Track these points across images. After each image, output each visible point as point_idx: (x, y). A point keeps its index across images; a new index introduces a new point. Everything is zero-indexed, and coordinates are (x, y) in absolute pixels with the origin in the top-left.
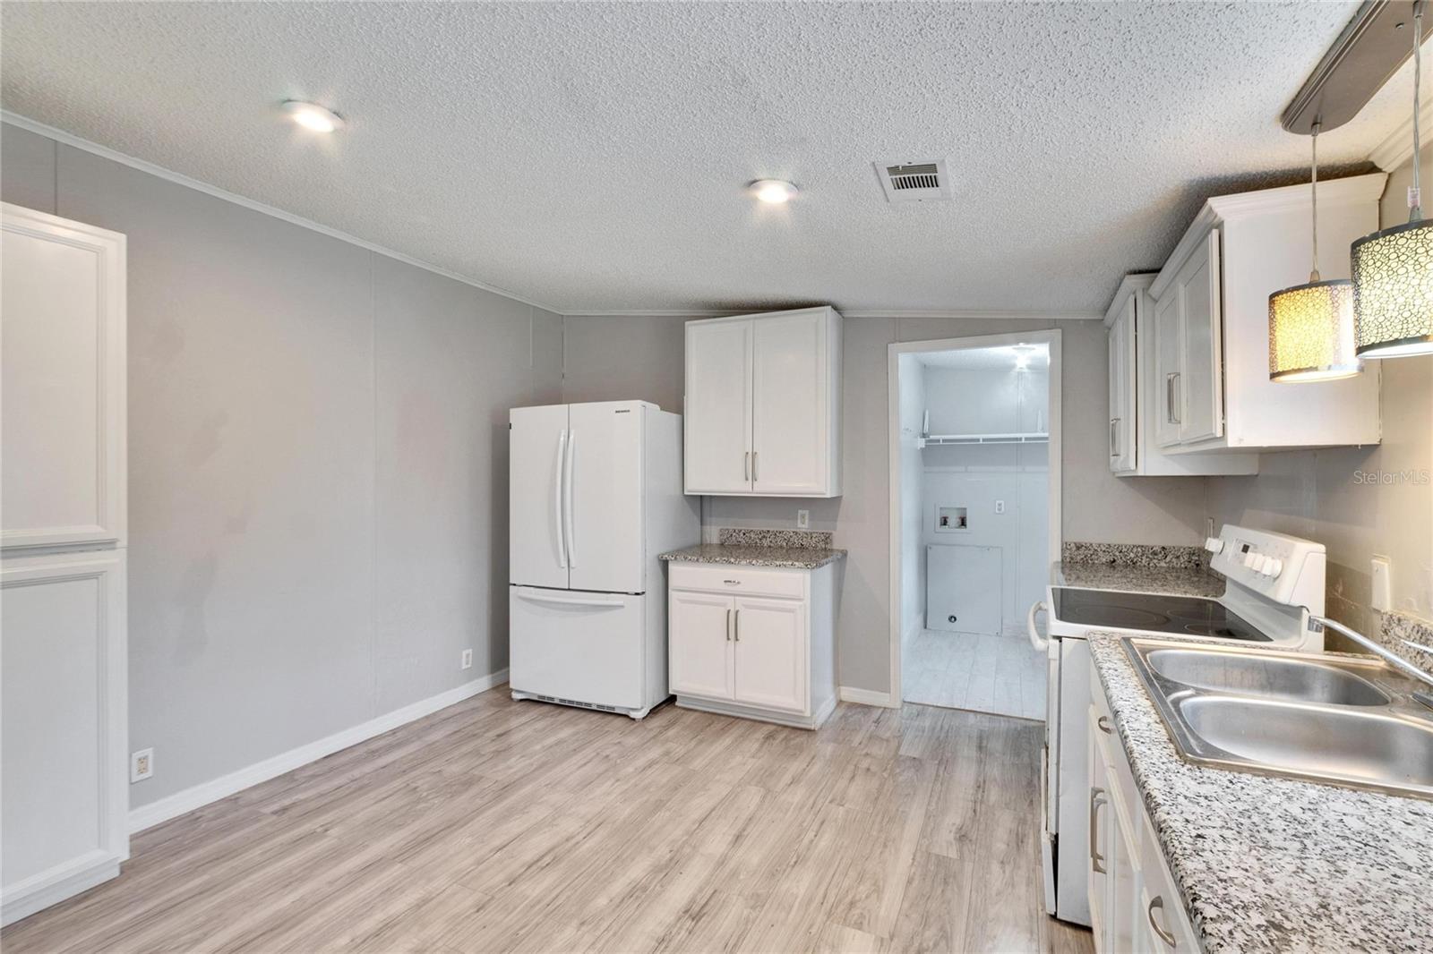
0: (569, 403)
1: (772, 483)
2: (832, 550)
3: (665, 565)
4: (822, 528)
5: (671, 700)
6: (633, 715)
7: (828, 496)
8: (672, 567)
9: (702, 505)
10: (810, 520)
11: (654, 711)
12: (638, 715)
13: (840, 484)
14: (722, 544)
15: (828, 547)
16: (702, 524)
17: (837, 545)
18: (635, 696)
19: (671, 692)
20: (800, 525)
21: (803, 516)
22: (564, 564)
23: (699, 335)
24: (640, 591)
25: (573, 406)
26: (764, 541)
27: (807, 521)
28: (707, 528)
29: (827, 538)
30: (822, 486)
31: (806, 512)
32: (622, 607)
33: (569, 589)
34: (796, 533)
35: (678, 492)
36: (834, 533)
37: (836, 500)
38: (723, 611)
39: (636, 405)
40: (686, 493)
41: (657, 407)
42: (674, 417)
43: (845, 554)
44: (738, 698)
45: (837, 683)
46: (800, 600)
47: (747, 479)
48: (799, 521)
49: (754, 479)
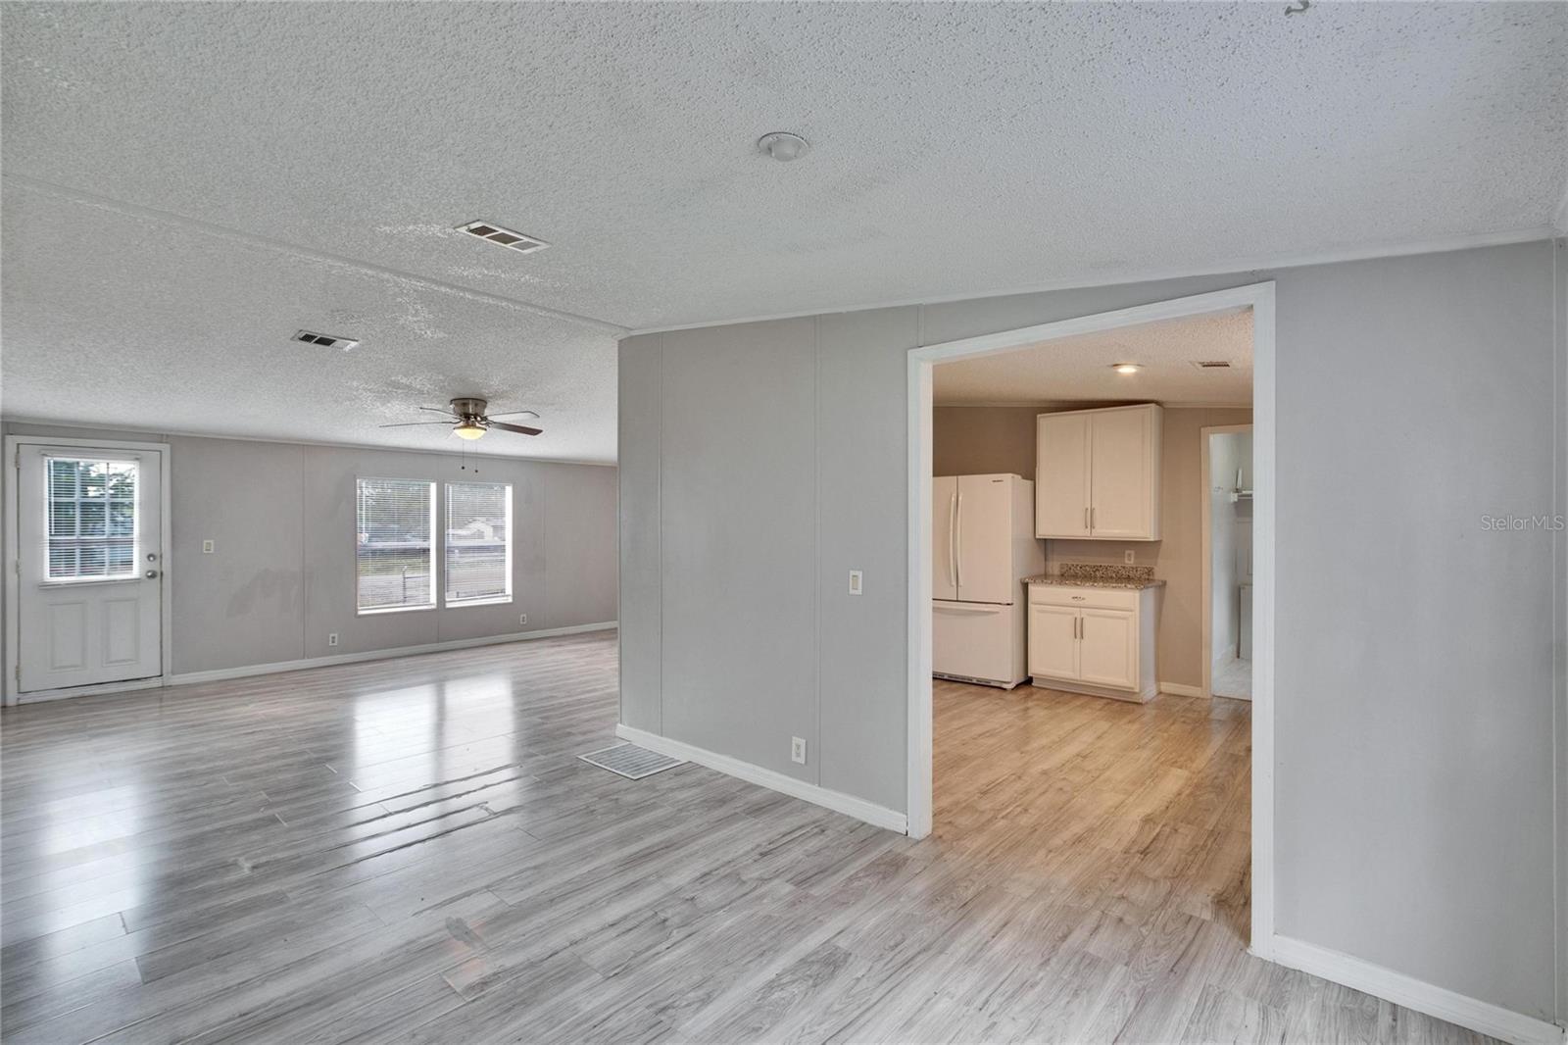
0: (957, 475)
1: (1105, 531)
2: (1153, 580)
3: (1025, 586)
4: (1146, 563)
5: (1028, 682)
6: (1005, 686)
7: (1152, 540)
8: (1032, 588)
9: (1047, 546)
10: (1136, 558)
11: (1018, 686)
12: (1009, 687)
13: (1160, 532)
14: (1062, 575)
15: (1151, 577)
16: (1046, 560)
17: (1158, 575)
18: (1007, 673)
19: (1029, 675)
20: (1127, 561)
21: (1129, 555)
22: (954, 583)
23: (1046, 424)
24: (1010, 602)
25: (960, 477)
26: (1097, 573)
27: (1133, 559)
28: (1050, 564)
29: (1150, 571)
30: (1145, 531)
31: (1132, 552)
32: (997, 613)
33: (957, 601)
34: (1124, 567)
35: (1031, 536)
36: (1156, 568)
37: (1157, 543)
38: (1071, 618)
39: (1008, 477)
40: (1037, 537)
41: (1020, 477)
42: (1029, 483)
43: (1164, 583)
44: (1083, 678)
45: (1158, 679)
46: (1131, 611)
47: (1087, 527)
48: (1126, 559)
49: (1092, 527)
